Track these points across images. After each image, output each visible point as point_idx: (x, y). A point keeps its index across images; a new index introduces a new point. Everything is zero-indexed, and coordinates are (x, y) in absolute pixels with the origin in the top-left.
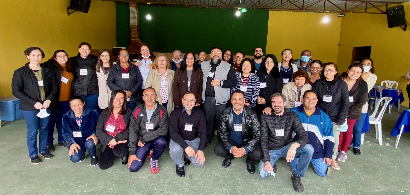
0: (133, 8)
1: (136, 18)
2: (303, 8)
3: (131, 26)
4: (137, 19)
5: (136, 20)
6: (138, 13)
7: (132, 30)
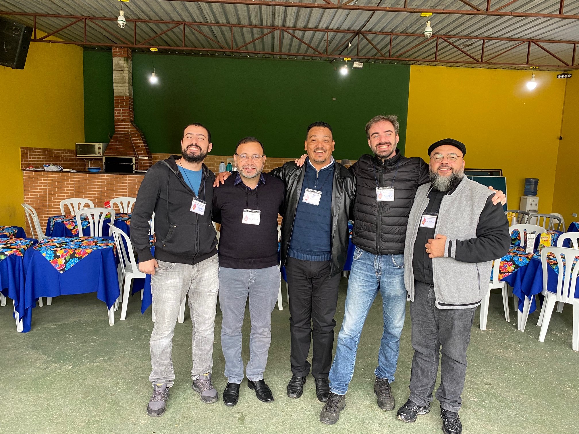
0: (120, 60)
1: (127, 81)
2: (482, 61)
3: (117, 97)
4: (129, 83)
5: (127, 85)
6: (131, 71)
7: (118, 107)
